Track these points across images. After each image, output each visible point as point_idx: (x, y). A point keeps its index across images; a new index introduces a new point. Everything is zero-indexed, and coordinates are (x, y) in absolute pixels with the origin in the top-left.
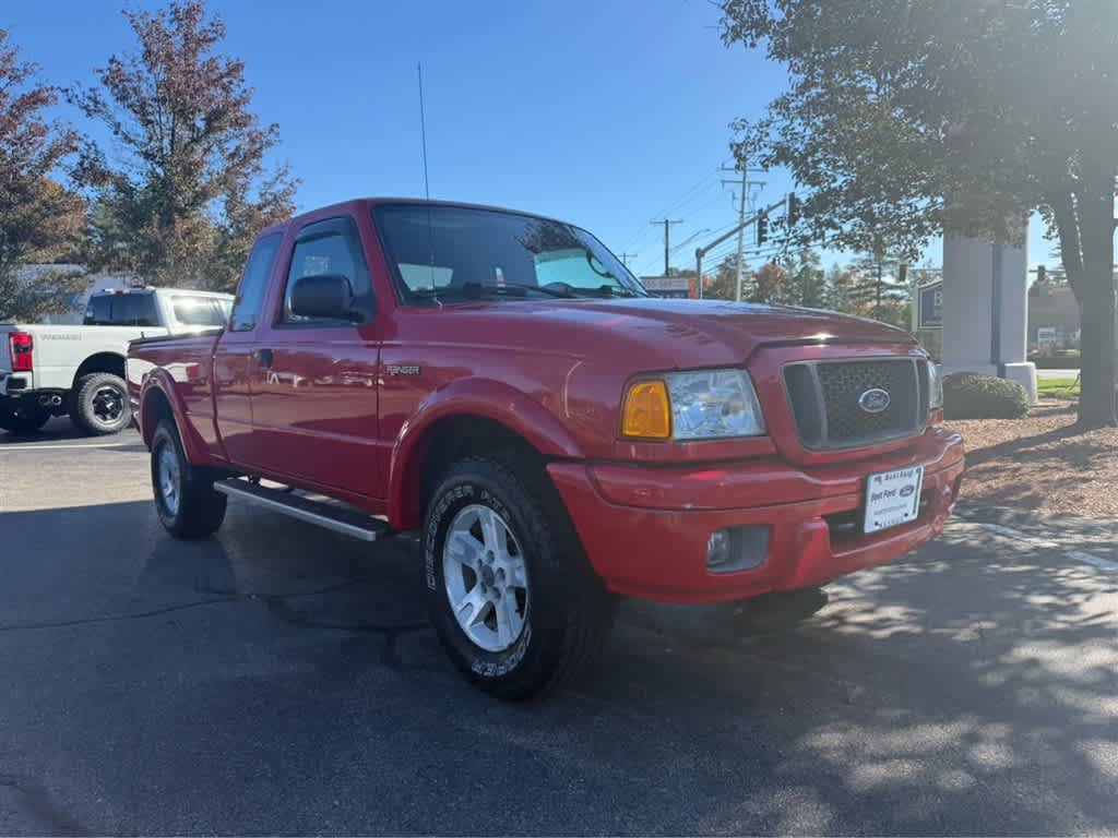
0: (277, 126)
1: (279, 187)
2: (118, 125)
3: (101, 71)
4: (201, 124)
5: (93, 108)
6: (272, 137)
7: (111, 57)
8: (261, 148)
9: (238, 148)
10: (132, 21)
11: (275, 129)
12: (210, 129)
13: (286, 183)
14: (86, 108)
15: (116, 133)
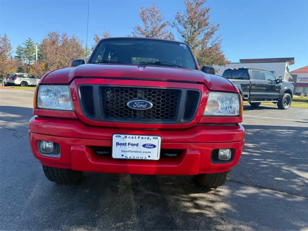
0: (219, 25)
1: (217, 42)
2: (179, 29)
3: (175, 16)
4: (197, 27)
5: (174, 25)
6: (217, 28)
7: (177, 12)
8: (214, 31)
9: (208, 32)
10: (185, 2)
11: (219, 26)
12: (199, 28)
13: (218, 41)
14: (172, 26)
15: (178, 31)
